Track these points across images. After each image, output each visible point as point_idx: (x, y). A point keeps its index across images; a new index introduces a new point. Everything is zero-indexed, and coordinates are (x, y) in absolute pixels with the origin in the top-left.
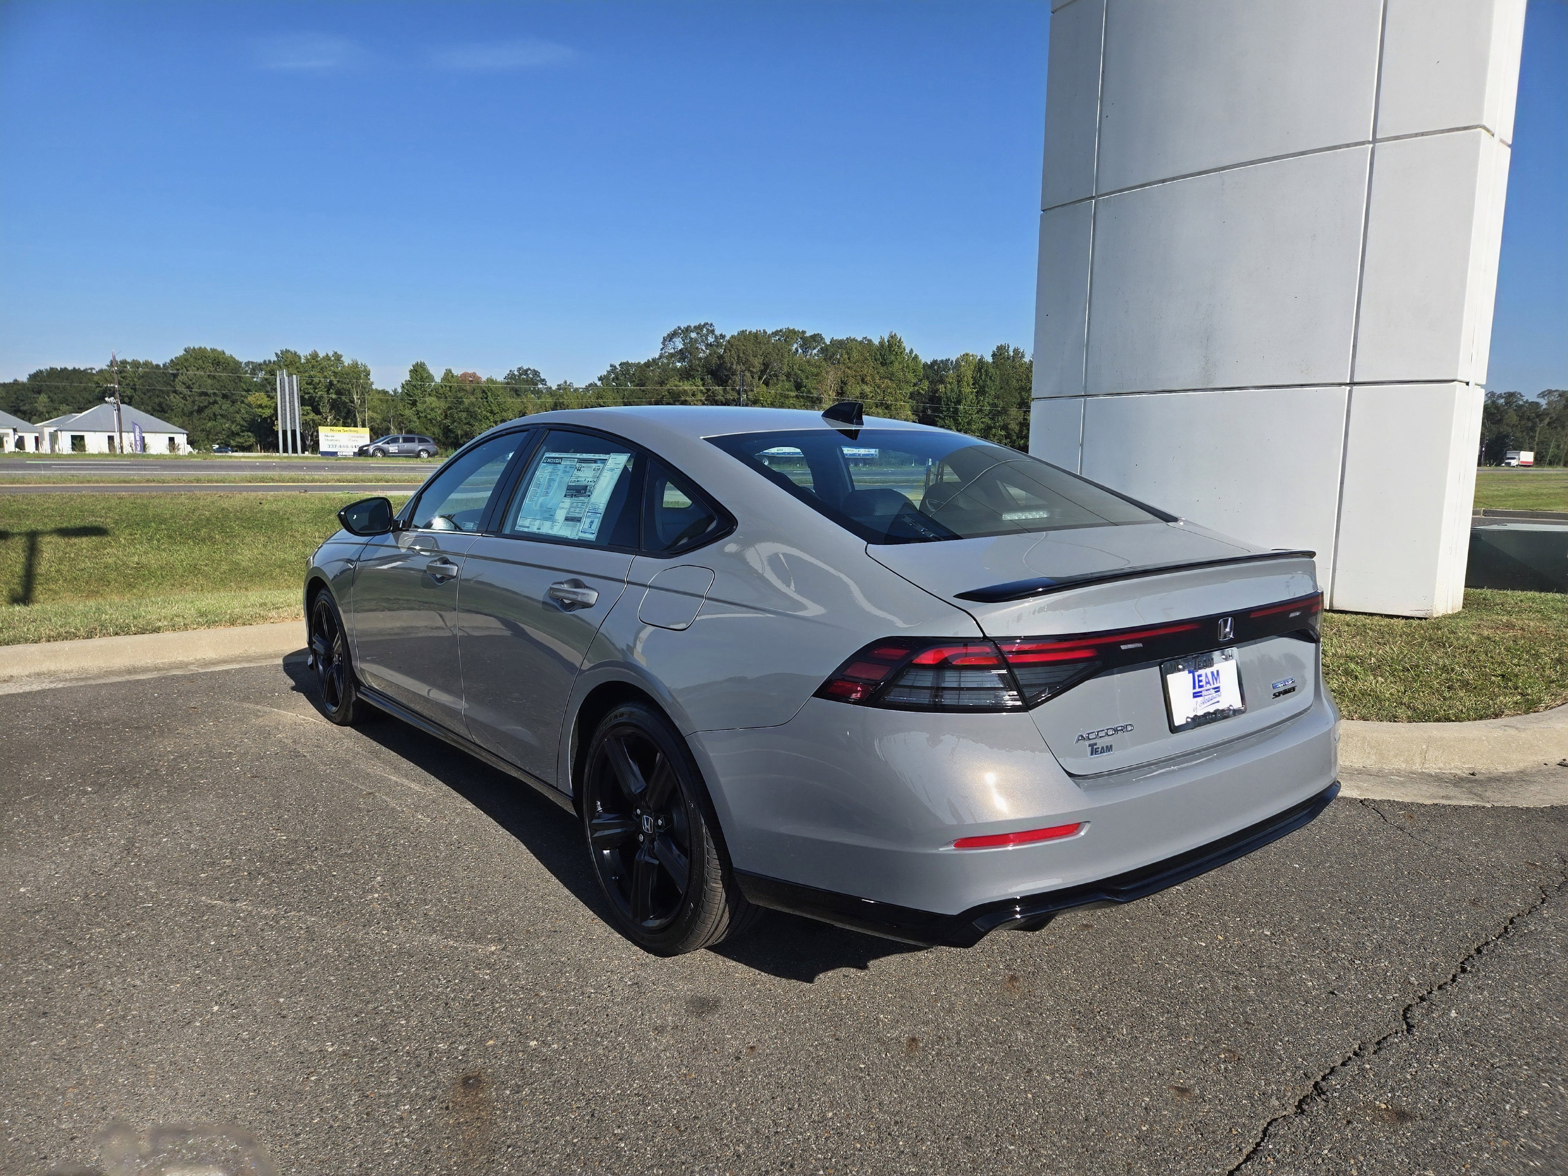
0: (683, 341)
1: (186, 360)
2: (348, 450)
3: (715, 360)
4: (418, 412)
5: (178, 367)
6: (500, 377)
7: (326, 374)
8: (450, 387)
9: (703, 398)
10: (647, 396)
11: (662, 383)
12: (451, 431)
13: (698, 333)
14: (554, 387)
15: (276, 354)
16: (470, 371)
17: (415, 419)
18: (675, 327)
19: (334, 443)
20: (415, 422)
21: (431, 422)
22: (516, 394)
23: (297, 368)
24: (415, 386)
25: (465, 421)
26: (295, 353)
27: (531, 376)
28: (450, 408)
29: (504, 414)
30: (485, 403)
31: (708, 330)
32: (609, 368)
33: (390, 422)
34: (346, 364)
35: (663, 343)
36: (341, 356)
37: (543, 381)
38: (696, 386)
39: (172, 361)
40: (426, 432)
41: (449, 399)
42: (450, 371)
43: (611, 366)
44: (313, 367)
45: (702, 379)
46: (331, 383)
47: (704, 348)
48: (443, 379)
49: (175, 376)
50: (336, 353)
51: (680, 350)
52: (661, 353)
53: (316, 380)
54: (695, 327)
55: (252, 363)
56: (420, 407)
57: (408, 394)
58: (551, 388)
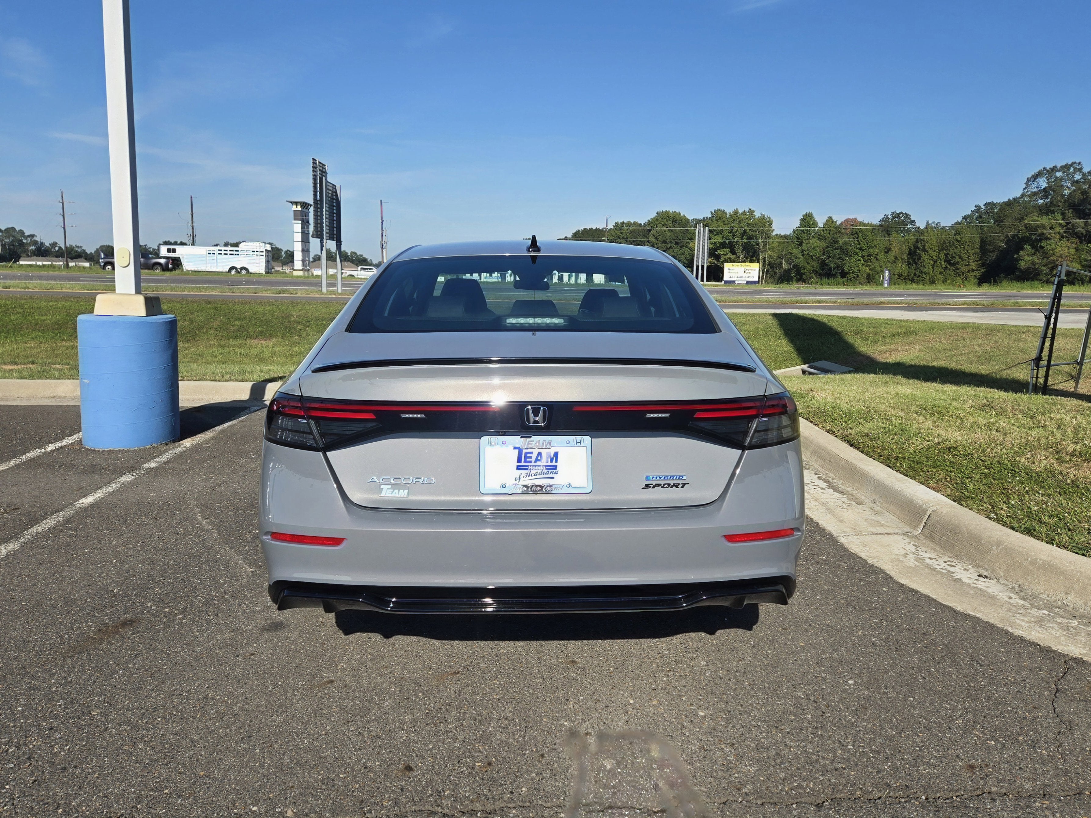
0: (1048, 180)
1: (657, 220)
2: (743, 279)
3: (1078, 196)
4: (803, 251)
5: (652, 225)
6: (876, 221)
7: (742, 225)
8: (830, 230)
9: (1062, 231)
10: (1004, 231)
11: (1021, 219)
12: (826, 264)
13: (1064, 172)
14: (922, 227)
15: (711, 212)
16: (851, 217)
17: (800, 256)
18: (1041, 168)
19: (734, 275)
20: (800, 258)
21: (812, 258)
22: (887, 234)
23: (724, 221)
24: (803, 231)
25: (838, 257)
26: (724, 211)
27: (902, 218)
28: (828, 247)
29: (871, 250)
30: (856, 242)
31: (1075, 168)
32: (974, 209)
33: (782, 259)
34: (757, 217)
35: (1026, 184)
36: (754, 211)
37: (913, 222)
38: (1055, 220)
39: (649, 221)
40: (807, 266)
41: (827, 240)
42: (831, 218)
43: (976, 206)
44: (734, 220)
45: (1063, 214)
46: (745, 232)
47: (1069, 185)
48: (825, 225)
49: (650, 230)
50: (750, 210)
51: (1044, 189)
52: (1024, 193)
53: (735, 230)
54: (1061, 167)
55: (696, 219)
56: (805, 246)
57: (797, 238)
58: (919, 228)
